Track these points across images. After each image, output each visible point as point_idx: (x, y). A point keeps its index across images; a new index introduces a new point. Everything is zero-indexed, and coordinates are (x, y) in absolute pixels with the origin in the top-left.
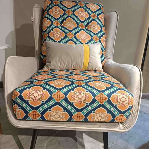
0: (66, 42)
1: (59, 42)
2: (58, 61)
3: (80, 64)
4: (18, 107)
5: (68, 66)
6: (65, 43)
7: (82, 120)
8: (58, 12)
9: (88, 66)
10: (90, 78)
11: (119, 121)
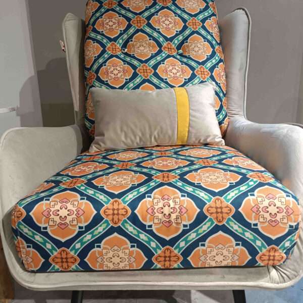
0: (137, 87)
1: (121, 88)
2: (119, 131)
3: (170, 132)
4: (25, 245)
5: (143, 139)
6: (134, 88)
7: (176, 266)
8: (114, 23)
9: (188, 134)
10: (192, 163)
11: (266, 262)
